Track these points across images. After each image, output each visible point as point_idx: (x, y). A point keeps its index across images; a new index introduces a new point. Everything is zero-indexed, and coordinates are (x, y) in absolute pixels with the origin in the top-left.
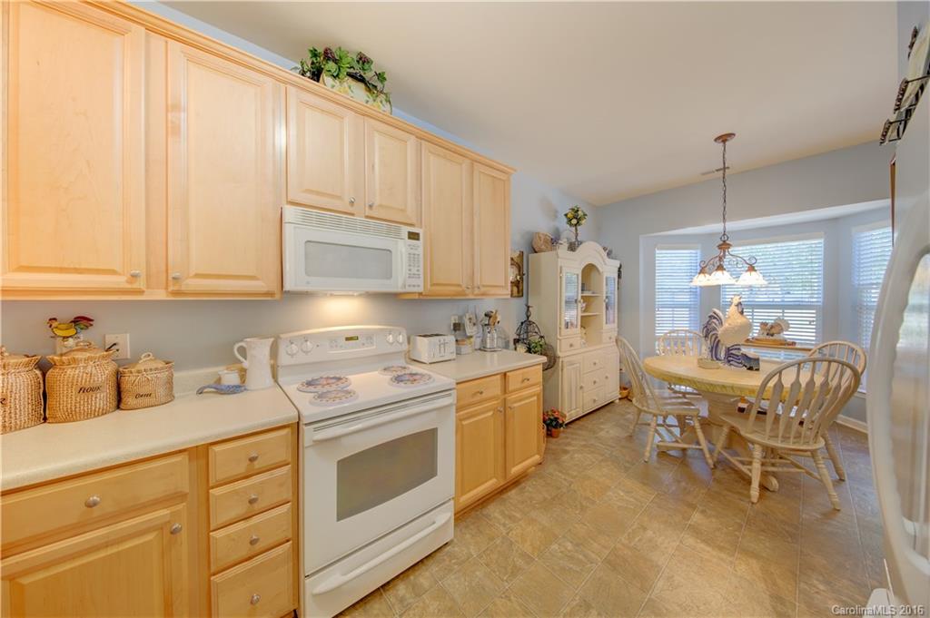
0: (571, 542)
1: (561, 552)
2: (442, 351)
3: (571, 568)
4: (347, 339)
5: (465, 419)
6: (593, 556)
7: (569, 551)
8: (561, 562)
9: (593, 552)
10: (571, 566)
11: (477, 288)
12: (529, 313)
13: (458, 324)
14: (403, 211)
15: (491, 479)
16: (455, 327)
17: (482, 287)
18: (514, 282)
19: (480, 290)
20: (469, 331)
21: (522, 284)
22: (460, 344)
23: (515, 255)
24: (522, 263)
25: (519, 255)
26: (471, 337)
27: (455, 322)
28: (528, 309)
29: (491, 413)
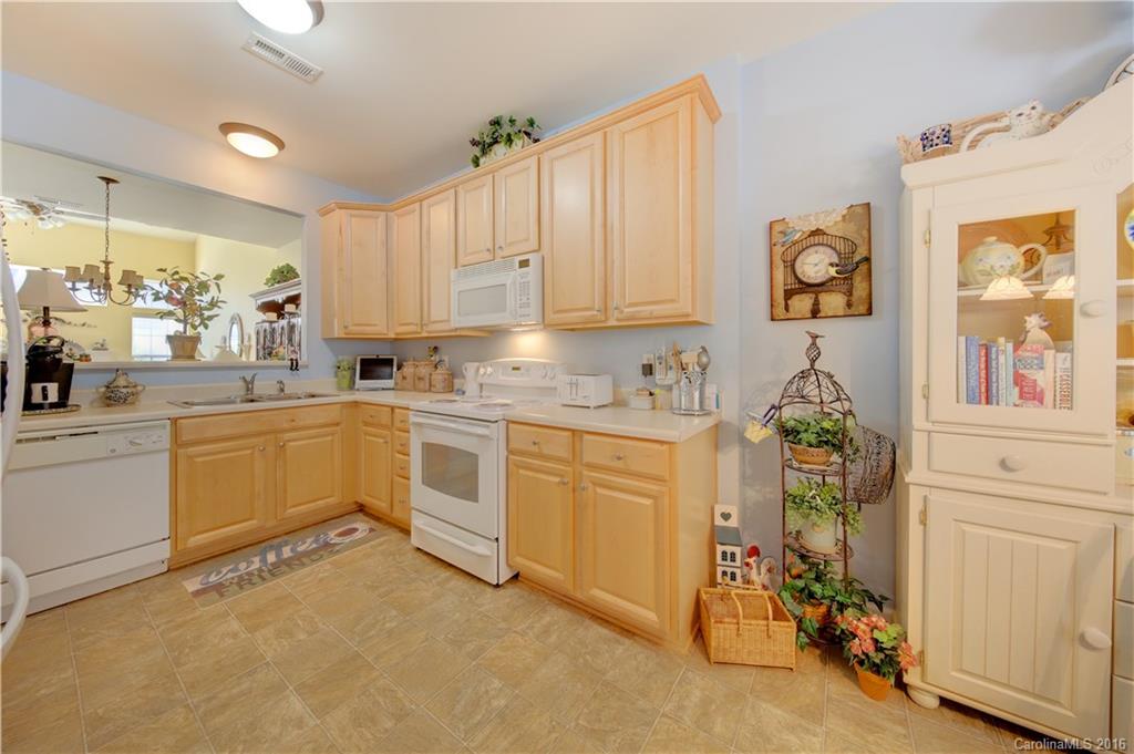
0: (506, 706)
1: (487, 692)
2: (574, 391)
3: (458, 702)
4: (514, 369)
5: (523, 468)
6: (480, 737)
7: (489, 703)
8: (470, 691)
9: (488, 737)
10: (463, 703)
11: (616, 308)
12: (814, 353)
13: (651, 366)
14: (527, 240)
15: (557, 571)
16: (648, 370)
17: (626, 307)
18: (822, 284)
19: (622, 312)
20: (659, 376)
21: (865, 285)
22: (638, 394)
23: (830, 221)
24: (865, 233)
25: (844, 216)
26: (662, 387)
27: (645, 362)
28: (814, 344)
29: (557, 479)
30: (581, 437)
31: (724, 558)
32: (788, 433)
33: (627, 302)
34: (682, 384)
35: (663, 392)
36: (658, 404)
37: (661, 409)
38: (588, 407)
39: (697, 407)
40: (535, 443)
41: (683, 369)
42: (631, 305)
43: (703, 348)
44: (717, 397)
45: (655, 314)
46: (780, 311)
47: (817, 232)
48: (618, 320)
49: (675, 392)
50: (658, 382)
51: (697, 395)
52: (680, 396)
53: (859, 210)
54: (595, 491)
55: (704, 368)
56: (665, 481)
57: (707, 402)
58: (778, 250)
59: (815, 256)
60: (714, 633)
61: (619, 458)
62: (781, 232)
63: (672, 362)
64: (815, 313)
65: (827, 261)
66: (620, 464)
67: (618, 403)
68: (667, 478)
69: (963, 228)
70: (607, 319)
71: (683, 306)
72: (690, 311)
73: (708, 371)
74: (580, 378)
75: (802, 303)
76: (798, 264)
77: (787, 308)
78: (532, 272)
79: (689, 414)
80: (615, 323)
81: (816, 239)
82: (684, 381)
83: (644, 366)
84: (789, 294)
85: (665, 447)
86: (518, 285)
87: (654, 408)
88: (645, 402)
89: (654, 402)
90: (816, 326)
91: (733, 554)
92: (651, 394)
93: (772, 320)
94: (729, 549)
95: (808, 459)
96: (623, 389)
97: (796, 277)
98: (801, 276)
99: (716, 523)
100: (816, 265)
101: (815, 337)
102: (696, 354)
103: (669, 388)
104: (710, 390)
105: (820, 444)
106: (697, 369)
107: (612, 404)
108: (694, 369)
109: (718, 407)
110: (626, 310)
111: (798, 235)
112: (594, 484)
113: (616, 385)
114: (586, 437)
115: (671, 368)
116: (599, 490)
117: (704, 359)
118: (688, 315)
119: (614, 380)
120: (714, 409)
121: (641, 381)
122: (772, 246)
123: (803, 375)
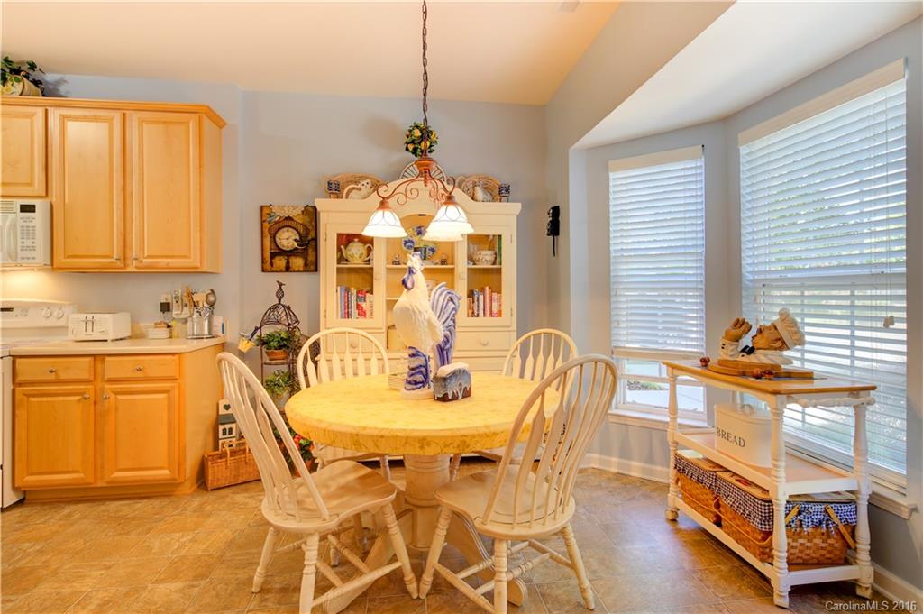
2: (89, 329)
5: (34, 396)
11: (136, 259)
12: (280, 293)
13: (168, 304)
14: (30, 184)
15: (78, 472)
16: (166, 307)
17: (144, 258)
18: (291, 251)
19: (141, 262)
20: (175, 312)
21: (314, 253)
22: (156, 327)
23: (295, 213)
24: (313, 223)
25: (303, 212)
26: (179, 320)
27: (164, 301)
28: (280, 288)
29: (78, 398)
30: (104, 359)
31: (224, 433)
32: (264, 342)
33: (146, 255)
34: (194, 316)
35: (180, 324)
36: (175, 333)
37: (178, 337)
38: (106, 341)
39: (206, 332)
40: (51, 372)
41: (195, 306)
42: (149, 257)
43: (212, 290)
44: (223, 325)
45: (171, 265)
46: (268, 265)
47: (289, 218)
48: (137, 267)
49: (189, 323)
50: (175, 316)
51: (206, 323)
52: (193, 325)
53: (310, 209)
54: (116, 398)
55: (212, 305)
56: (176, 379)
57: (214, 329)
58: (267, 225)
59: (286, 233)
60: (210, 471)
61: (139, 370)
62: (268, 214)
63: (186, 300)
64: (288, 269)
65: (294, 238)
66: (139, 375)
67: (136, 336)
68: (178, 377)
69: (340, 235)
70: (125, 266)
71: (193, 261)
72: (199, 265)
73: (215, 306)
74: (96, 316)
75: (280, 262)
76: (278, 236)
77: (272, 264)
78: (39, 219)
79: (200, 338)
80: (135, 270)
81: (288, 223)
82: (196, 315)
83: (161, 304)
84: (273, 256)
85: (177, 356)
86: (19, 229)
87: (171, 337)
88: (164, 333)
89: (171, 333)
90: (283, 277)
91: (231, 430)
92: (169, 327)
93: (263, 271)
94: (227, 426)
95: (276, 357)
96: (142, 325)
97: (277, 246)
98: (279, 245)
99: (220, 413)
100: (288, 239)
101: (281, 285)
102: (205, 295)
103: (186, 321)
104: (217, 321)
105: (280, 347)
106: (206, 305)
107: (130, 338)
108: (203, 305)
109: (223, 332)
110: (144, 260)
111: (277, 219)
112: (114, 393)
113: (134, 322)
114: (108, 359)
115: (186, 305)
116: (120, 397)
117: (212, 299)
118: (197, 268)
119: (132, 317)
120: (220, 333)
121: (160, 316)
122: (263, 222)
123: (276, 307)
